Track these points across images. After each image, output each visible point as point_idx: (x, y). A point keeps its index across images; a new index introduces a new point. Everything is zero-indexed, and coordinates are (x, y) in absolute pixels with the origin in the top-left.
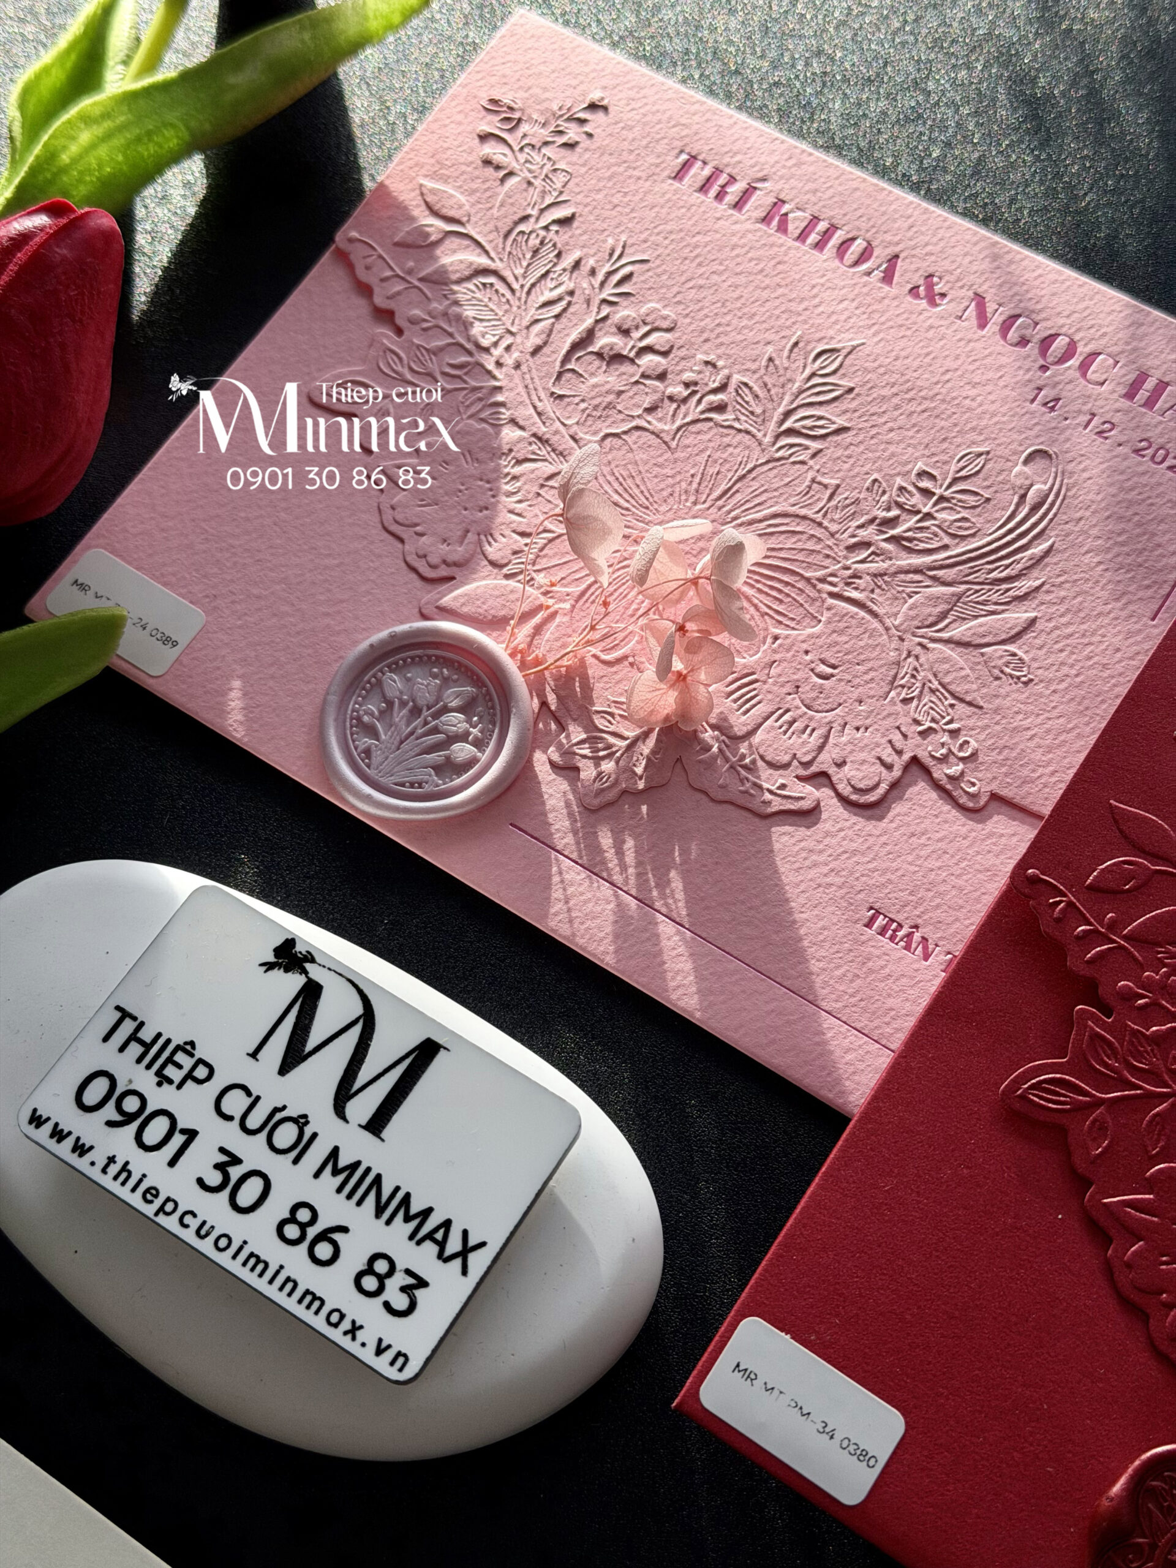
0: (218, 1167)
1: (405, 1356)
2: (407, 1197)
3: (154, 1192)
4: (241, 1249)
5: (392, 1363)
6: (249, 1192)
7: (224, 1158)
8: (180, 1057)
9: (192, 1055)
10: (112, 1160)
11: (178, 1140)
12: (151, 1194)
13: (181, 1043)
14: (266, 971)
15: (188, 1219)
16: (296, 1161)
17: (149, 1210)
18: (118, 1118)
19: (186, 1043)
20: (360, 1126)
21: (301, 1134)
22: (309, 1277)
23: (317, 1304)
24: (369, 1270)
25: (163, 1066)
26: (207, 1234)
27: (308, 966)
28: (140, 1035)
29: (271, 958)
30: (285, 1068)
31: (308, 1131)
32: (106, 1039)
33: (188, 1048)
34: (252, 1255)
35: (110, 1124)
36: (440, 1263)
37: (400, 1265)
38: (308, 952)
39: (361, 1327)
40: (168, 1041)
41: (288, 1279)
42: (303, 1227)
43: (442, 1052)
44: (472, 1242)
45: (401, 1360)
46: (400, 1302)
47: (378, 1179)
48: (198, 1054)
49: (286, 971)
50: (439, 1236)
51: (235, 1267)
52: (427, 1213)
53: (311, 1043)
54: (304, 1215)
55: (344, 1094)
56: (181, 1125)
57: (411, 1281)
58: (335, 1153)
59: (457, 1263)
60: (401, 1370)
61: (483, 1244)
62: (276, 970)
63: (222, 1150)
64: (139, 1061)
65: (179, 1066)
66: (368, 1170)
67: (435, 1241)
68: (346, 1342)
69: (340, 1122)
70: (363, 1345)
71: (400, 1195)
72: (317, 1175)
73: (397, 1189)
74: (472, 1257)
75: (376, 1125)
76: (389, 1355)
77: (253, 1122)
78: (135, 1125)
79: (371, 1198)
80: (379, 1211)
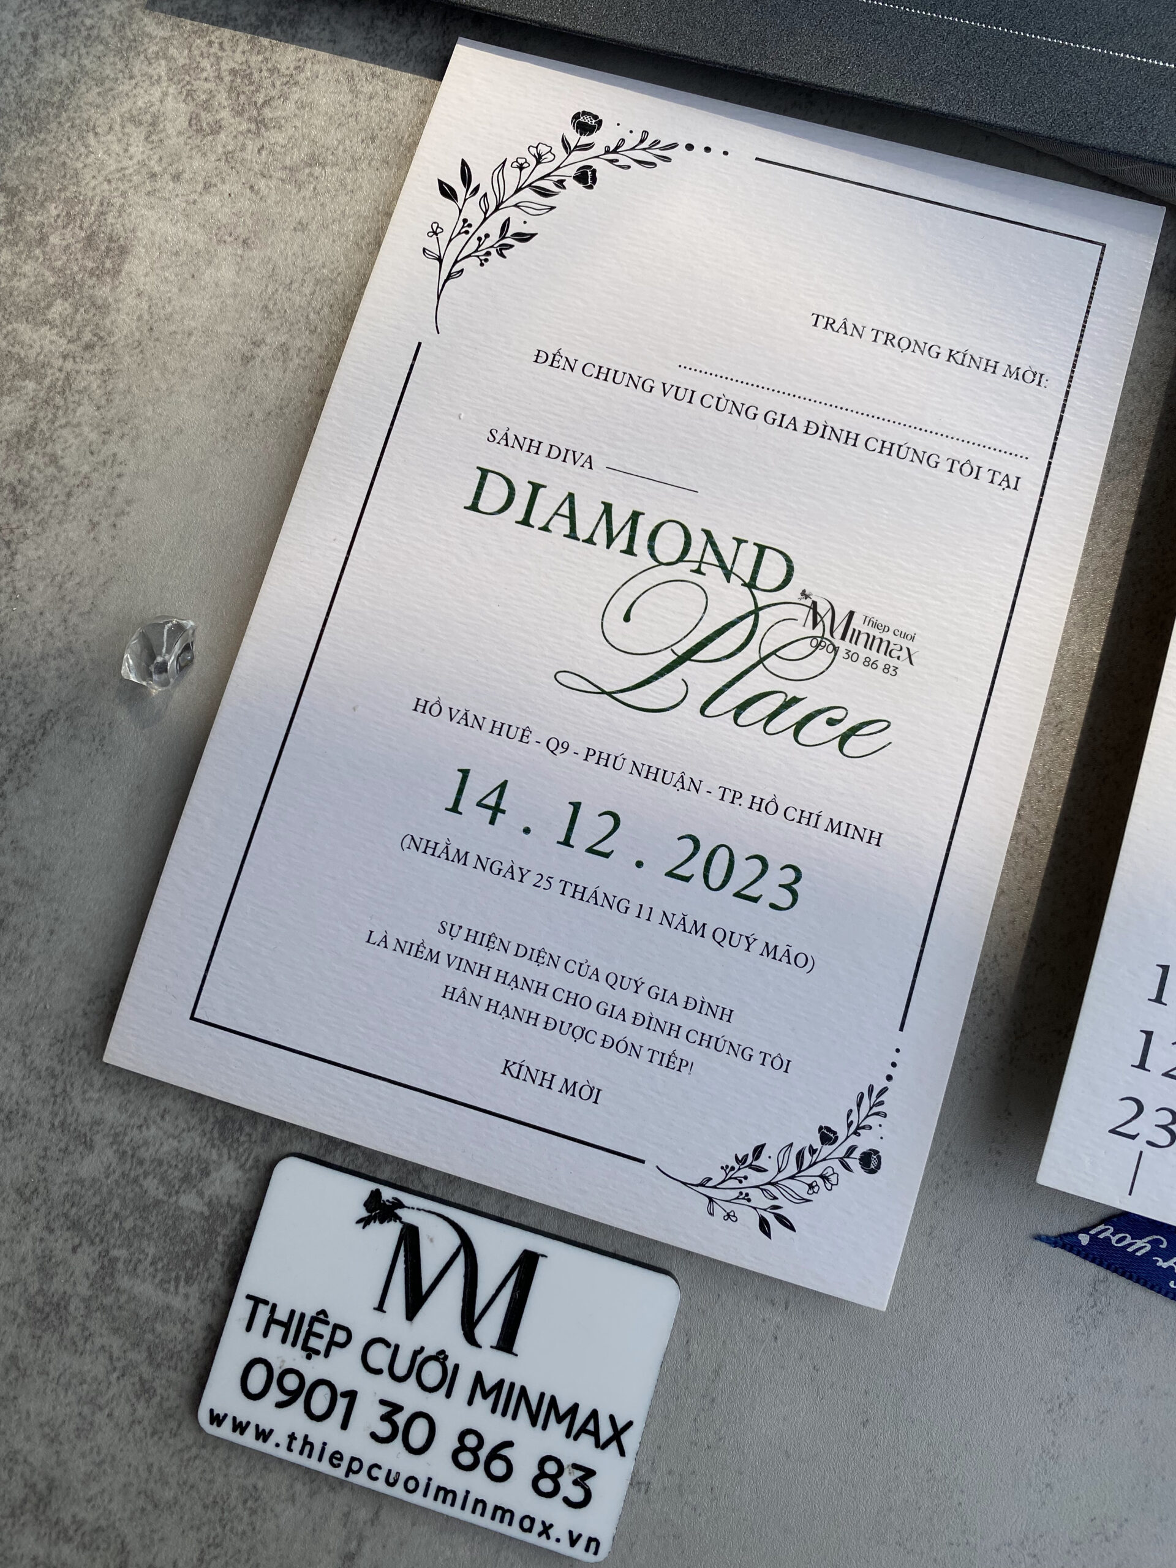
1: (595, 1540)
2: (553, 1400)
4: (428, 1486)
5: (587, 1549)
6: (418, 1433)
10: (292, 1437)
13: (315, 1315)
14: (364, 1228)
18: (285, 1398)
20: (492, 1347)
21: (444, 1369)
22: (494, 1494)
23: (508, 1515)
25: (306, 1340)
27: (399, 1212)
28: (277, 1316)
29: (364, 1213)
30: (411, 1313)
31: (450, 1364)
32: (249, 1328)
35: (280, 1405)
36: (599, 1449)
39: (551, 1526)
42: (474, 1451)
43: (541, 1258)
45: (593, 1545)
46: (577, 1495)
47: (523, 1390)
49: (382, 1222)
50: (591, 1427)
53: (426, 1285)
55: (469, 1323)
56: (340, 1389)
58: (479, 1378)
59: (614, 1445)
60: (596, 1553)
62: (372, 1223)
64: (284, 1340)
66: (512, 1385)
67: (589, 1433)
68: (543, 1542)
69: (474, 1349)
70: (558, 1540)
72: (470, 1402)
73: (542, 1395)
74: (625, 1438)
75: (506, 1342)
76: (582, 1543)
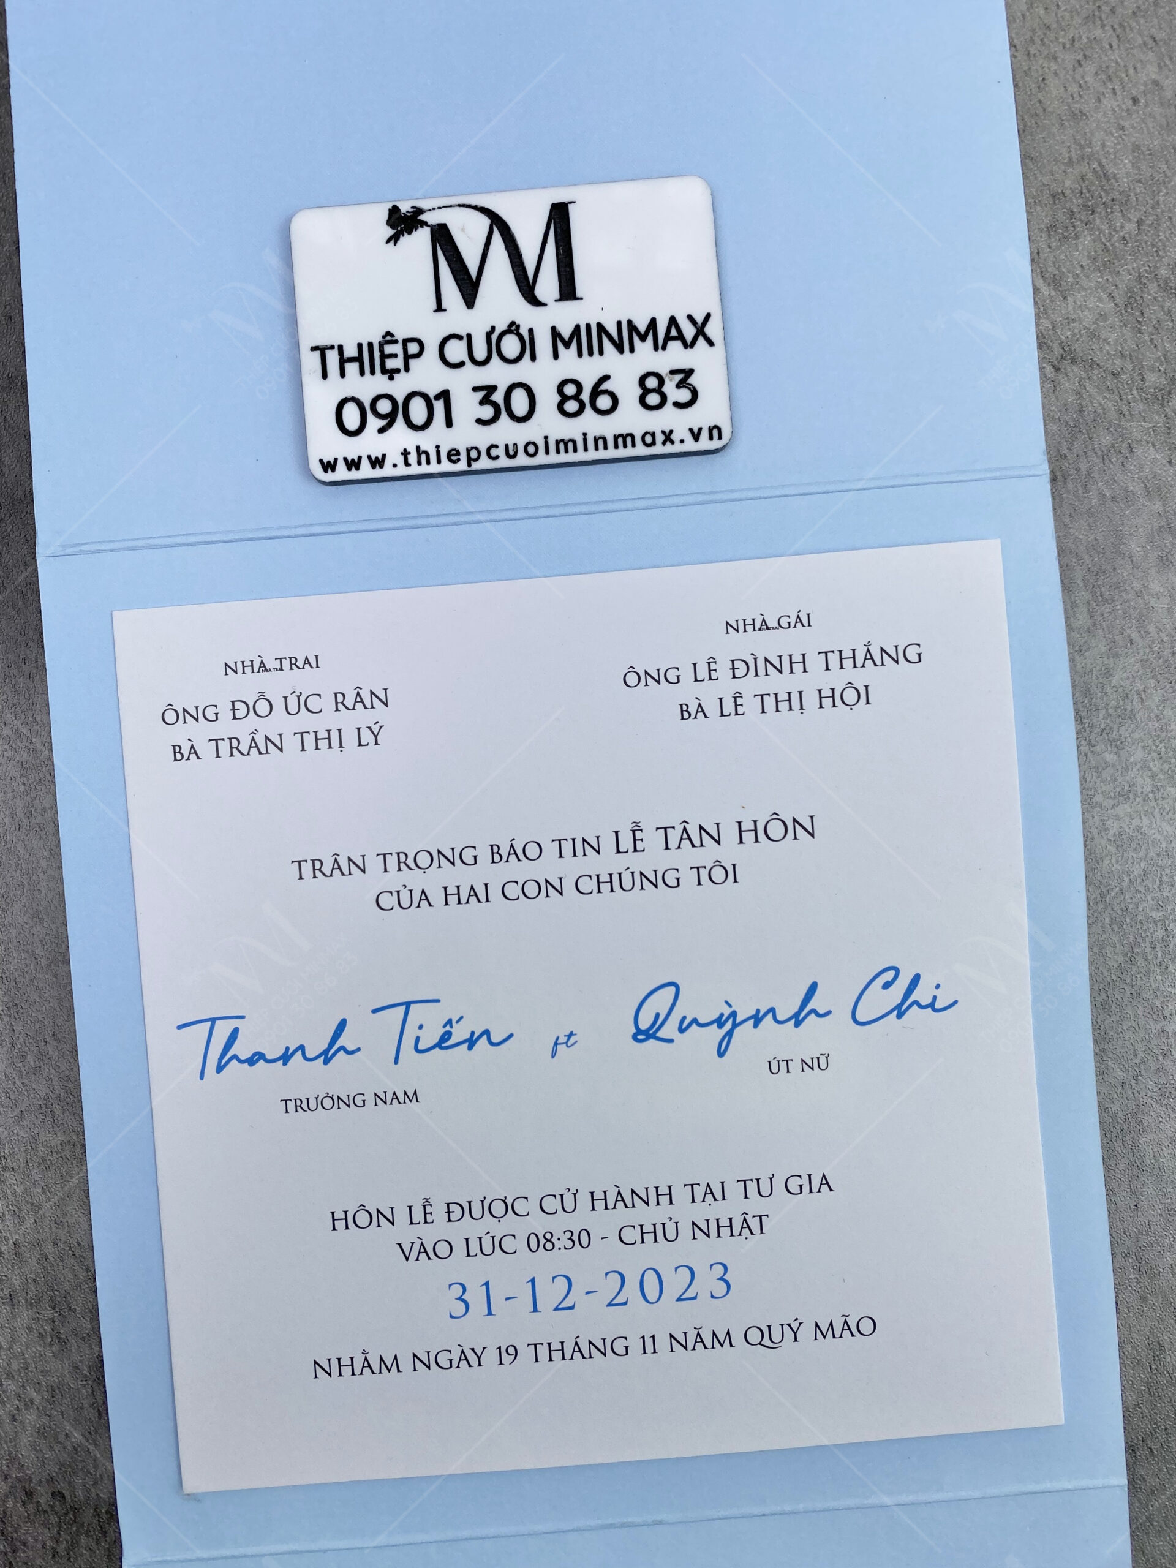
0: (481, 403)
1: (716, 427)
2: (630, 322)
3: (454, 452)
4: (547, 444)
5: (711, 438)
6: (520, 403)
7: (480, 395)
8: (389, 349)
9: (396, 342)
10: (405, 454)
11: (439, 406)
12: (453, 455)
13: (381, 339)
14: (395, 244)
15: (494, 452)
16: (533, 358)
17: (462, 466)
18: (383, 423)
19: (384, 337)
20: (556, 301)
21: (521, 337)
22: (608, 426)
23: (629, 440)
24: (646, 391)
25: (383, 364)
26: (516, 454)
27: (422, 217)
28: (346, 355)
30: (470, 301)
31: (524, 331)
32: (325, 376)
33: (389, 338)
34: (557, 443)
36: (689, 349)
37: (664, 372)
38: (412, 207)
39: (671, 432)
40: (370, 345)
41: (596, 440)
42: (576, 397)
43: (570, 206)
44: (699, 320)
45: (715, 432)
46: (684, 395)
47: (600, 326)
48: (400, 336)
49: (410, 233)
50: (674, 333)
51: (553, 458)
52: (653, 323)
53: (473, 269)
54: (570, 390)
55: (527, 289)
56: (432, 395)
57: (678, 377)
58: (555, 334)
59: (701, 340)
61: (708, 316)
62: (401, 238)
63: (475, 389)
64: (362, 373)
65: (395, 356)
66: (588, 326)
67: (674, 338)
68: (669, 449)
69: (541, 309)
70: (682, 441)
71: (625, 327)
72: (556, 356)
73: (619, 323)
74: (708, 329)
75: (568, 291)
76: (705, 434)
77: (480, 353)
78: (400, 418)
79: (606, 343)
80: (620, 348)
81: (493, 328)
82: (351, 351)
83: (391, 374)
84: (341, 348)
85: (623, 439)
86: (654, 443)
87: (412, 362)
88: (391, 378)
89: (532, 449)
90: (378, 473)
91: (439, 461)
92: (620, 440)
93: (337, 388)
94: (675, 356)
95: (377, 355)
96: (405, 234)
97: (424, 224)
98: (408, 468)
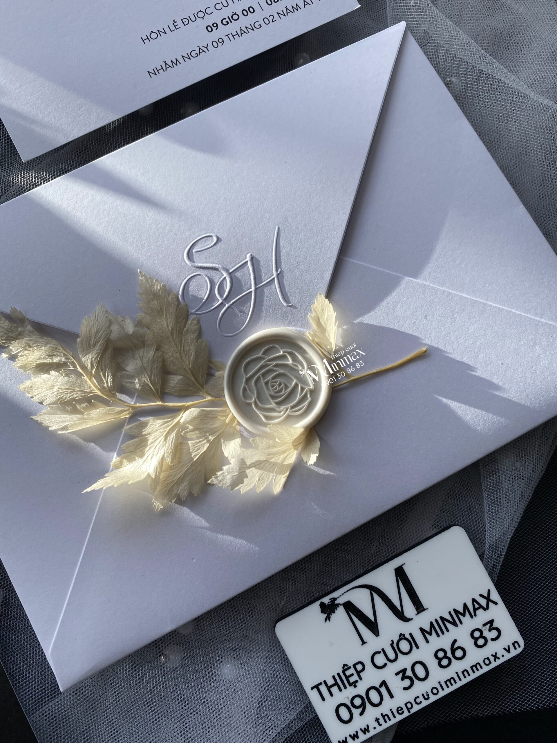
0: (403, 679)
3: (400, 709)
7: (401, 675)
8: (348, 673)
9: (350, 668)
11: (383, 690)
12: (400, 710)
15: (418, 701)
16: (417, 647)
17: (406, 714)
19: (343, 667)
24: (476, 640)
26: (428, 695)
33: (345, 667)
34: (446, 682)
37: (480, 627)
38: (330, 599)
40: (338, 674)
41: (463, 672)
44: (486, 595)
48: (351, 664)
51: (447, 691)
52: (465, 606)
54: (441, 654)
57: (488, 626)
61: (489, 591)
63: (397, 674)
65: (352, 675)
71: (453, 613)
77: (392, 656)
78: (368, 704)
79: (448, 625)
80: (454, 624)
81: (392, 641)
82: (331, 682)
83: (354, 684)
84: (325, 682)
85: (475, 667)
86: (490, 663)
87: (361, 674)
88: (355, 686)
89: (434, 690)
90: (368, 735)
91: (394, 717)
92: (474, 668)
93: (331, 703)
94: (482, 617)
95: (344, 678)
96: (332, 614)
97: (338, 605)
98: (381, 726)
